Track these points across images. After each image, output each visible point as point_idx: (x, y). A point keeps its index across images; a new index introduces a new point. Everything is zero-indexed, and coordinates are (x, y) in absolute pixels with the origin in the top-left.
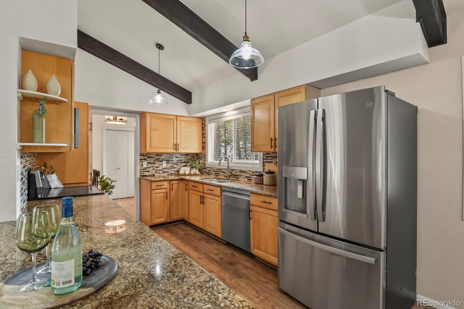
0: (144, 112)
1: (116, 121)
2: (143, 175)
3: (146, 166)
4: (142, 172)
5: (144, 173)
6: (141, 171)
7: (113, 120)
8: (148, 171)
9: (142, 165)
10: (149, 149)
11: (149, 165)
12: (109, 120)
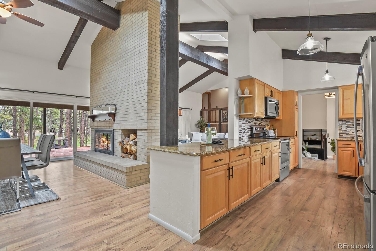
0: (337, 86)
1: (331, 96)
2: (342, 136)
3: (345, 130)
4: (342, 134)
5: (343, 135)
6: (340, 133)
7: (329, 96)
8: (348, 134)
9: (341, 129)
10: (342, 115)
11: (348, 129)
12: (326, 96)
